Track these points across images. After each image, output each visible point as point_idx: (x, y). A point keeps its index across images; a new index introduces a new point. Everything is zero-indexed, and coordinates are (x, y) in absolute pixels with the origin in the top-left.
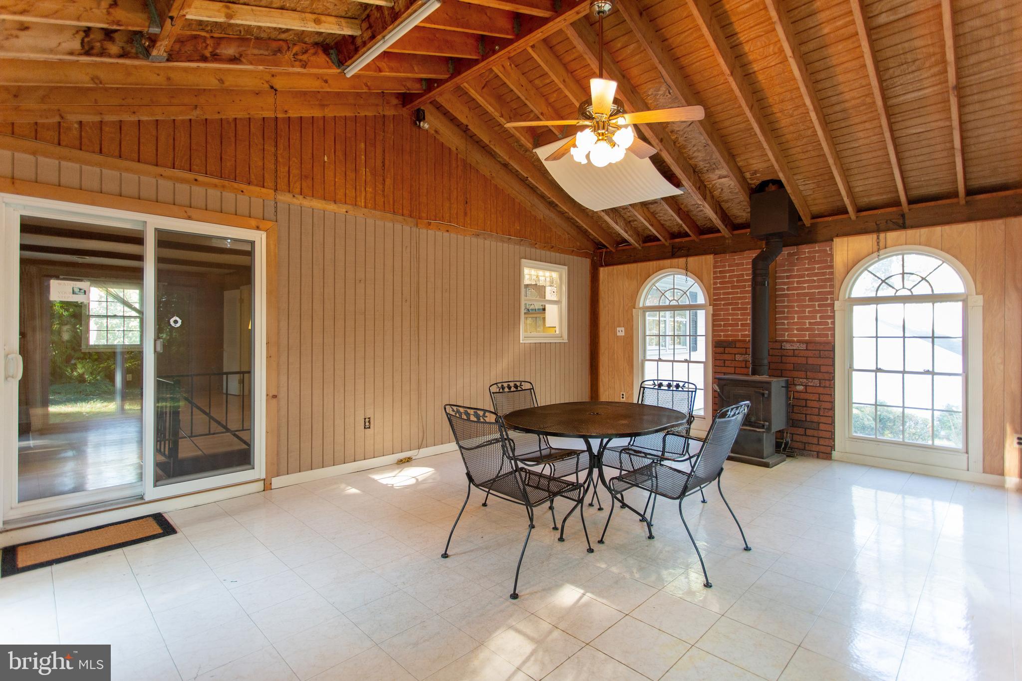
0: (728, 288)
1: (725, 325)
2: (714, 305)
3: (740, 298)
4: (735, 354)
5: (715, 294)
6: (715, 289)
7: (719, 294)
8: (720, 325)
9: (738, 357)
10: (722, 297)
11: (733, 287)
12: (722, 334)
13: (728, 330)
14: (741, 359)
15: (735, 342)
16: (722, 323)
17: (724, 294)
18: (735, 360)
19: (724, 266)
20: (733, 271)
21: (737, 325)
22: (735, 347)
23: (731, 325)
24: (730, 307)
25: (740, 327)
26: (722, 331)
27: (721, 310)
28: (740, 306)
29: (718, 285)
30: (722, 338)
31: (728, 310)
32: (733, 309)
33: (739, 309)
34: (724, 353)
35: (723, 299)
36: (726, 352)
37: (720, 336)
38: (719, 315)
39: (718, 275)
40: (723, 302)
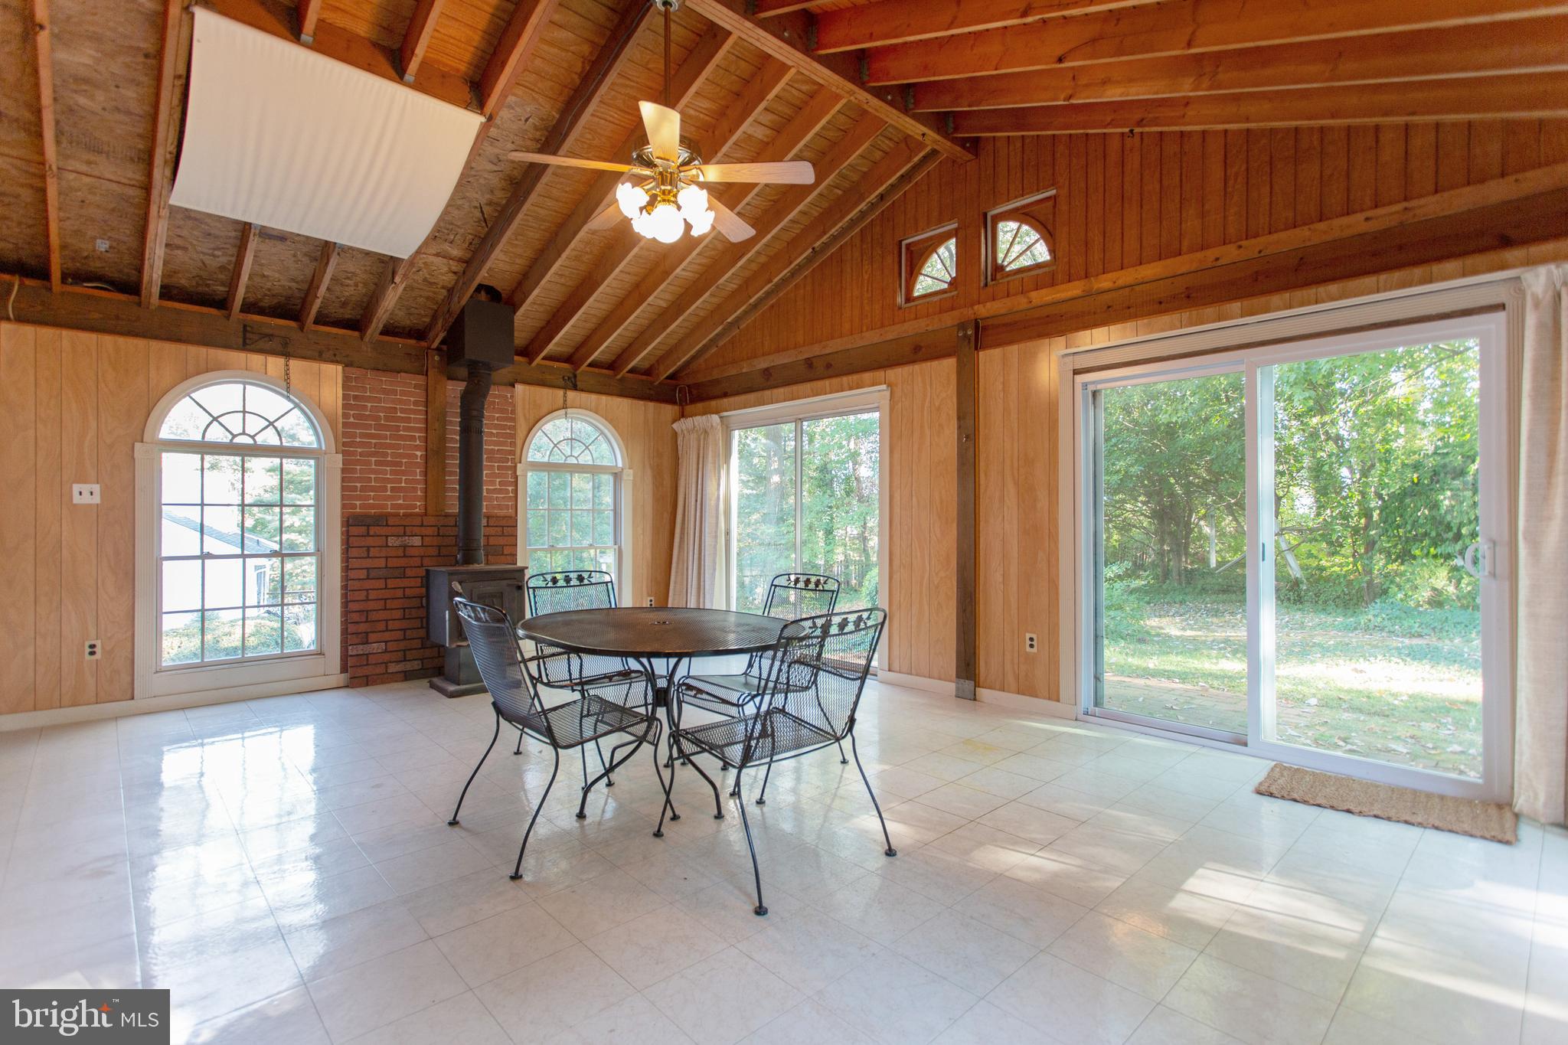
0: (369, 427)
1: (363, 489)
2: (344, 453)
3: (390, 446)
4: (387, 536)
5: (344, 434)
6: (345, 425)
7: (354, 435)
8: (355, 489)
9: (392, 541)
10: (358, 440)
11: (379, 427)
12: (358, 503)
13: (368, 498)
14: (397, 543)
15: (387, 516)
16: (359, 485)
17: (362, 435)
18: (387, 546)
19: (364, 389)
20: (379, 400)
21: (385, 489)
22: (387, 525)
23: (373, 489)
24: (373, 459)
25: (389, 493)
26: (359, 498)
27: (357, 462)
28: (389, 459)
29: (352, 420)
30: (358, 510)
31: (369, 463)
32: (377, 463)
33: (387, 464)
34: (368, 535)
35: (362, 444)
36: (371, 533)
37: (354, 507)
38: (354, 471)
39: (352, 402)
40: (359, 450)
